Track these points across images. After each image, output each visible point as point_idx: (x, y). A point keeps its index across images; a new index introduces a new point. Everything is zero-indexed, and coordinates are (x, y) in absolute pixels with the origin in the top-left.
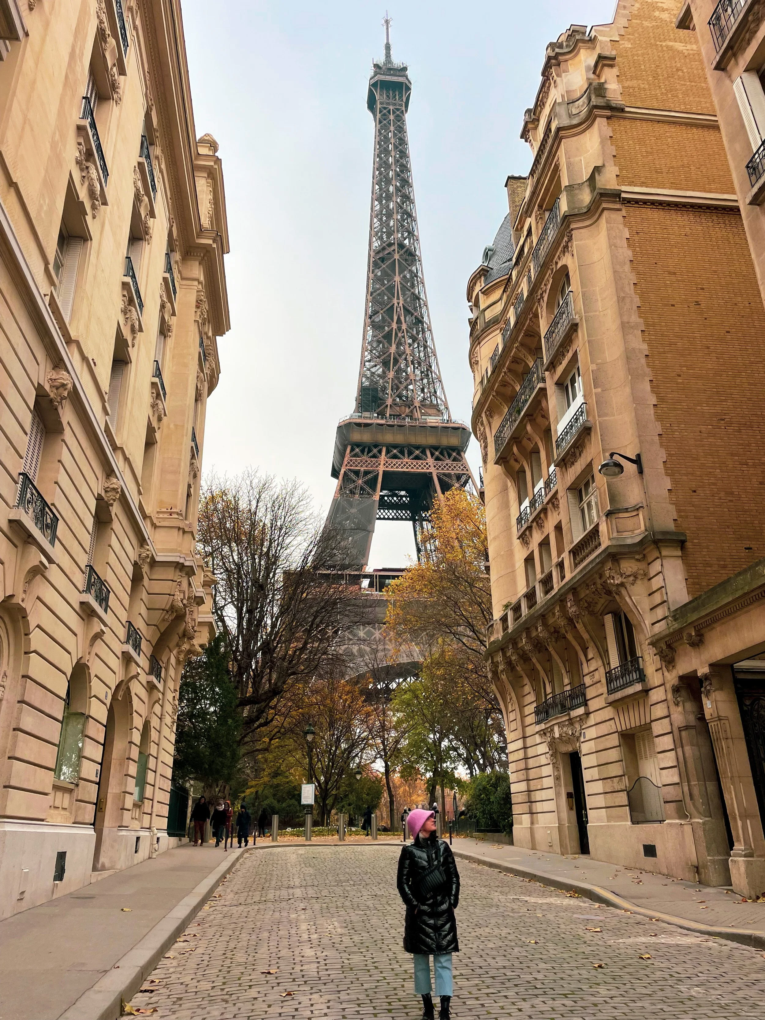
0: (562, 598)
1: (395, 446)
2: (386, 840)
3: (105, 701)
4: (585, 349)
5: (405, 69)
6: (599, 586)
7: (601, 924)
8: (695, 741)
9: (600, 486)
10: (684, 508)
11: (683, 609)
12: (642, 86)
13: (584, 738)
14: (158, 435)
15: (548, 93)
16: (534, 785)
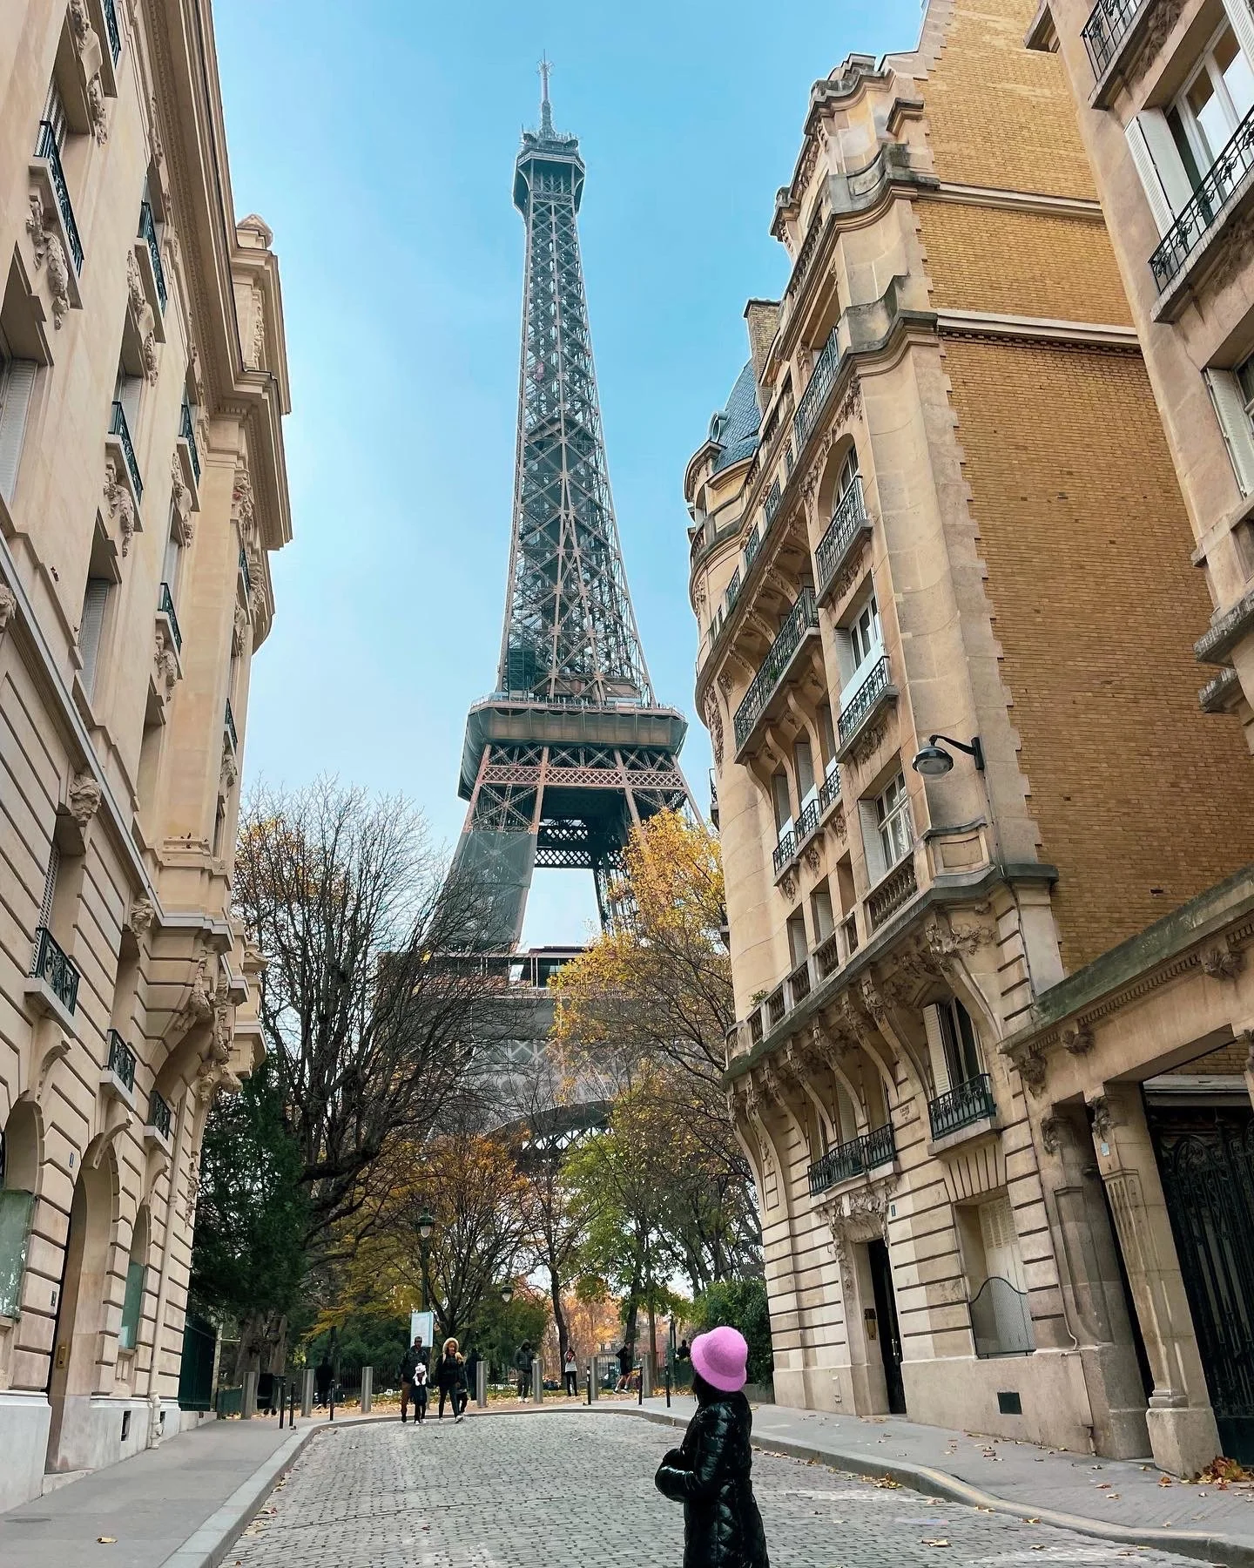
0: (854, 980)
1: (564, 746)
2: (558, 1403)
3: (70, 1170)
4: (885, 571)
5: (573, 143)
6: (916, 959)
7: (945, 1533)
8: (1082, 1212)
9: (913, 792)
10: (1052, 826)
11: (1058, 992)
12: (966, 152)
13: (894, 1215)
14: (166, 710)
15: (814, 163)
16: (808, 1298)
